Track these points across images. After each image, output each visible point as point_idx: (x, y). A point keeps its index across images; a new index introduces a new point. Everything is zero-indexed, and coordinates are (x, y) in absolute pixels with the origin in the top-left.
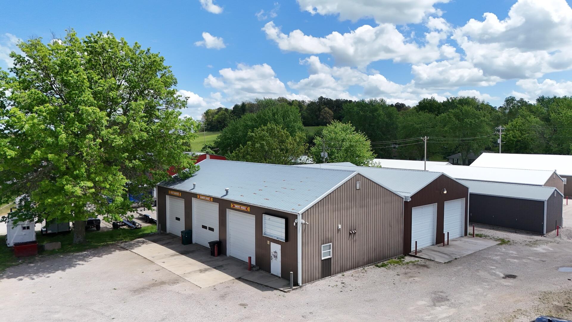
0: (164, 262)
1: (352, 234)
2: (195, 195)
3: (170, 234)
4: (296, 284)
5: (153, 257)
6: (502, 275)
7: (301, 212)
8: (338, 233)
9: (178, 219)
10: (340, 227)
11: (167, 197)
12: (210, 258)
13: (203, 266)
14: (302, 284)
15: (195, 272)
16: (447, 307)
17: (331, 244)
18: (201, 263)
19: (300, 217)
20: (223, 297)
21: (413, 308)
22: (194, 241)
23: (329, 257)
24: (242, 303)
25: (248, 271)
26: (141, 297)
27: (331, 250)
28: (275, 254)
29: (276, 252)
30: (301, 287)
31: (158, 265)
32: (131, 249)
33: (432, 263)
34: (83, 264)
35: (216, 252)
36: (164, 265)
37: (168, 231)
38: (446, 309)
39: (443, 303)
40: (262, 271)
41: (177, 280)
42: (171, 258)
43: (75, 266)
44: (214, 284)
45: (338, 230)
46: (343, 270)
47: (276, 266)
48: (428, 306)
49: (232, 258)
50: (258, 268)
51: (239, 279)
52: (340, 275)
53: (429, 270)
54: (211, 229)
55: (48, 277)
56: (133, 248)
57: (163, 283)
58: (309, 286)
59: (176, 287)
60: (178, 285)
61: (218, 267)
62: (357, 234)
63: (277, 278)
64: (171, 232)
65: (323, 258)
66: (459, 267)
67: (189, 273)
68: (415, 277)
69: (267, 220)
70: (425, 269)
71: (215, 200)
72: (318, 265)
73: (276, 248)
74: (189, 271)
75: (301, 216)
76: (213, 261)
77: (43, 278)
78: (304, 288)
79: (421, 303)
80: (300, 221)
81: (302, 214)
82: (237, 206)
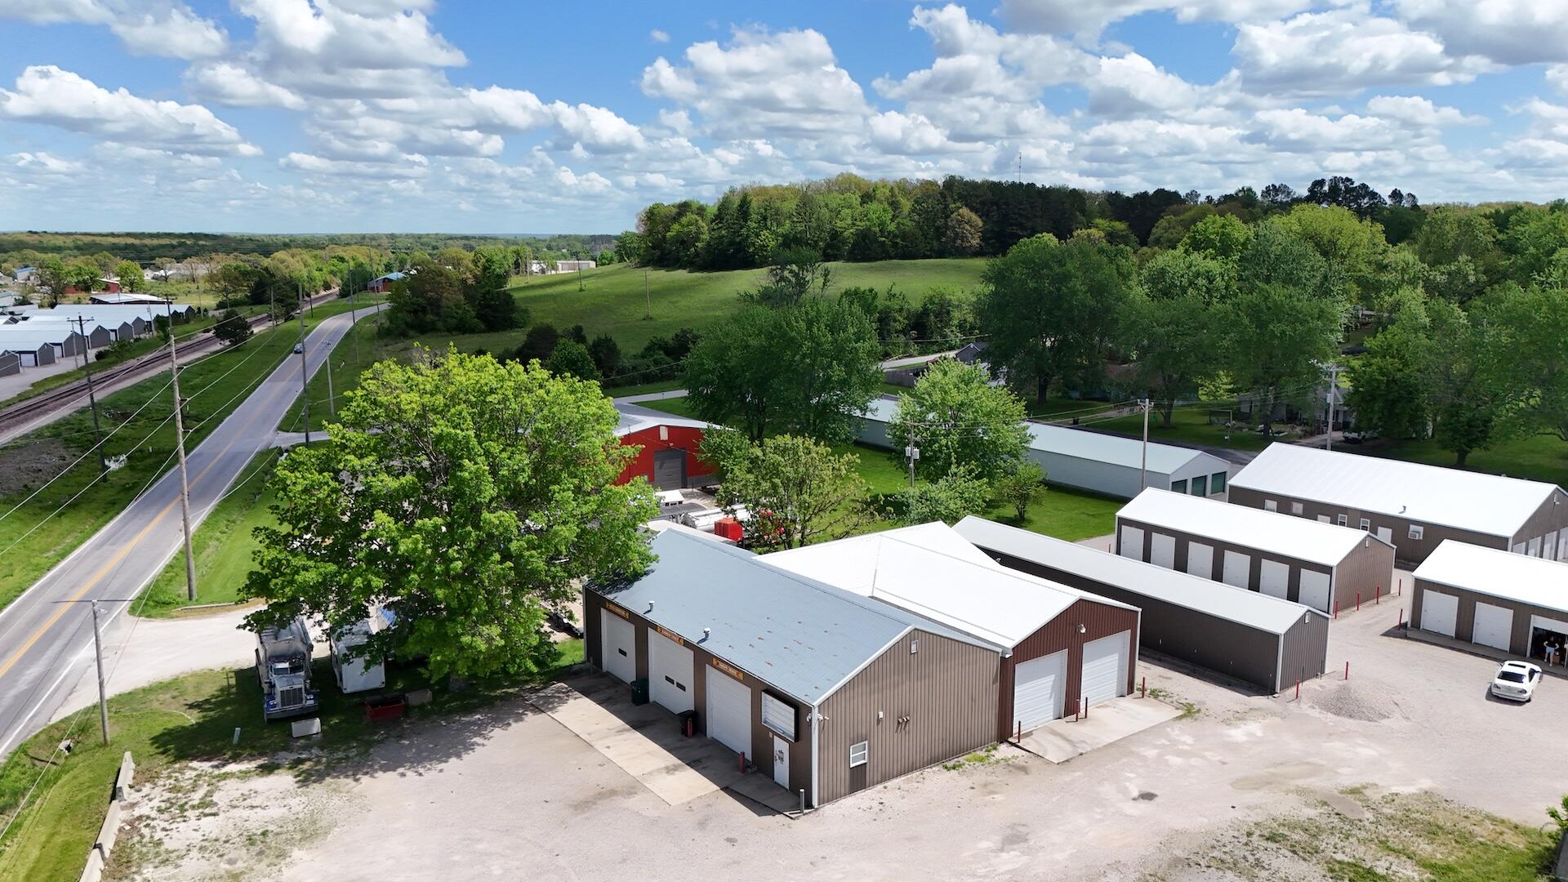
0: (608, 747)
1: (902, 724)
2: (655, 627)
3: (608, 674)
4: (809, 805)
5: (589, 734)
6: (1136, 794)
7: (816, 703)
8: (878, 724)
9: (622, 652)
10: (881, 715)
11: (603, 612)
12: (681, 741)
13: (673, 760)
14: (819, 804)
15: (659, 770)
16: (1018, 853)
17: (866, 742)
18: (668, 751)
19: (815, 712)
20: (702, 824)
21: (970, 853)
22: (652, 698)
23: (863, 762)
24: (731, 836)
25: (739, 773)
26: (587, 818)
27: (866, 752)
28: (781, 755)
29: (781, 752)
30: (817, 809)
31: (600, 753)
32: (550, 709)
33: (1038, 762)
34: (483, 745)
35: (690, 731)
36: (609, 754)
37: (605, 669)
38: (1017, 856)
39: (1016, 846)
40: (761, 775)
41: (633, 788)
42: (619, 737)
43: (469, 747)
44: (689, 799)
45: (879, 721)
46: (885, 778)
47: (782, 771)
48: (993, 851)
49: (716, 743)
50: (755, 769)
51: (726, 789)
52: (880, 787)
53: (1026, 778)
54: (683, 688)
55: (441, 771)
56: (555, 708)
57: (613, 793)
58: (828, 809)
59: (633, 802)
60: (637, 797)
61: (694, 763)
62: (911, 721)
63: (783, 790)
64: (610, 670)
65: (852, 766)
66: (1078, 774)
67: (650, 773)
68: (996, 793)
69: (768, 701)
70: (1022, 775)
71: (687, 644)
72: (844, 776)
73: (781, 746)
74: (649, 770)
75: (817, 709)
76: (684, 747)
77: (433, 772)
78: (821, 811)
79: (985, 844)
80: (816, 716)
81: (819, 706)
82: (722, 666)
